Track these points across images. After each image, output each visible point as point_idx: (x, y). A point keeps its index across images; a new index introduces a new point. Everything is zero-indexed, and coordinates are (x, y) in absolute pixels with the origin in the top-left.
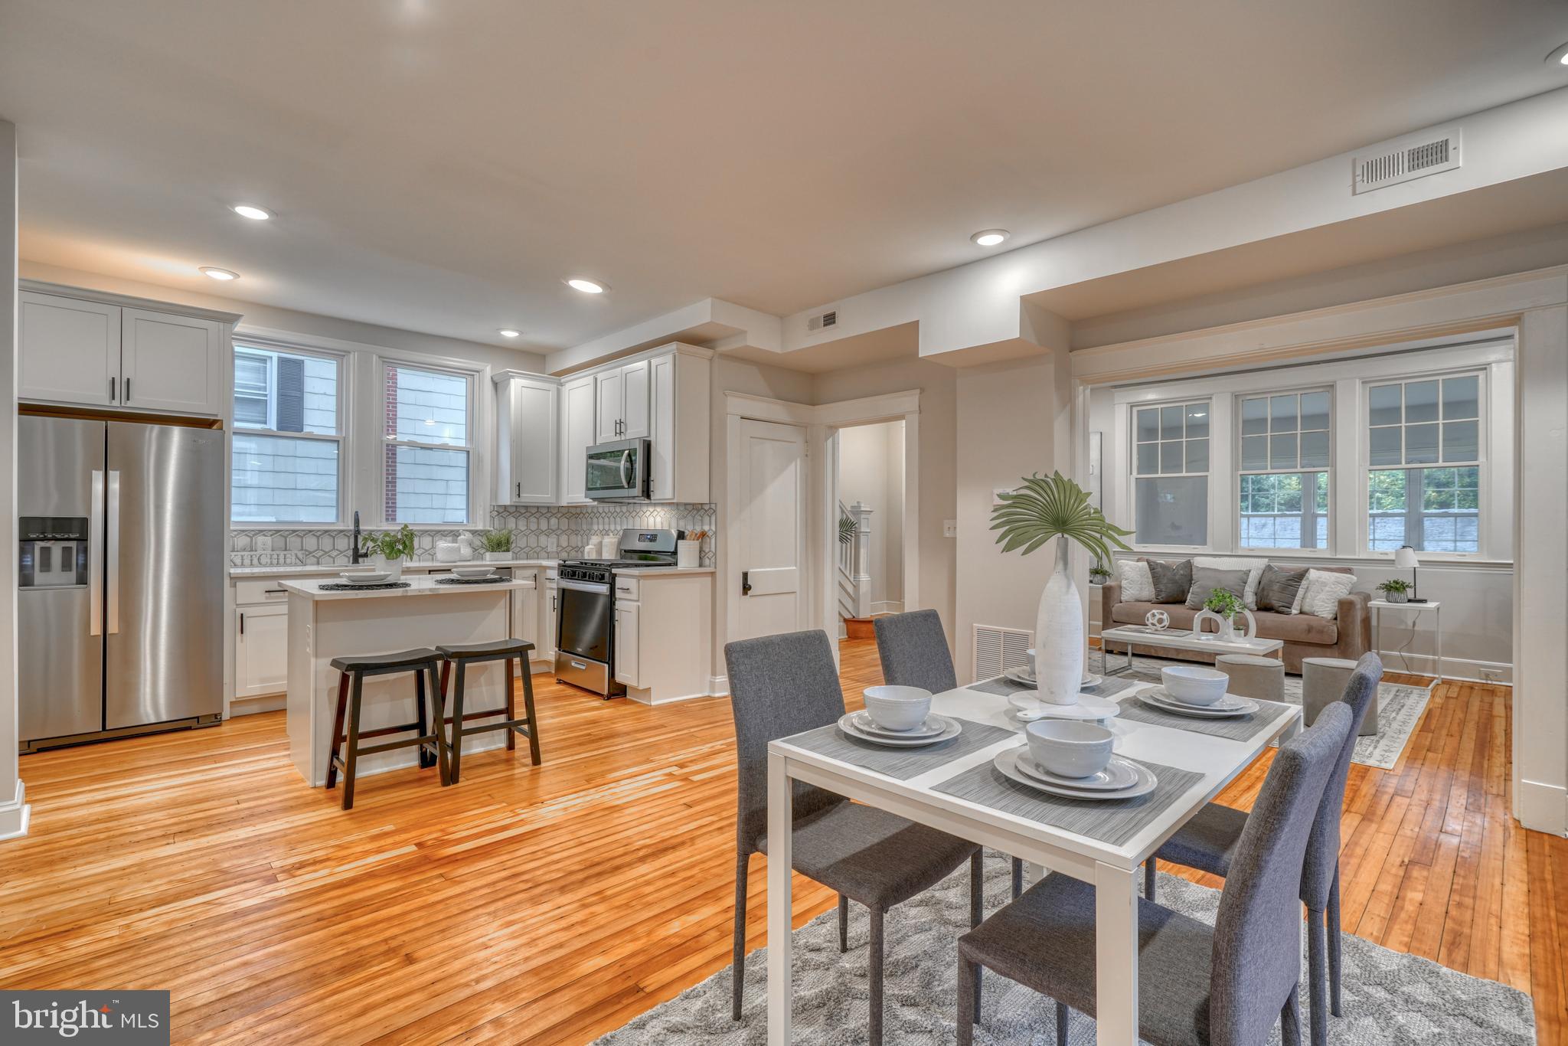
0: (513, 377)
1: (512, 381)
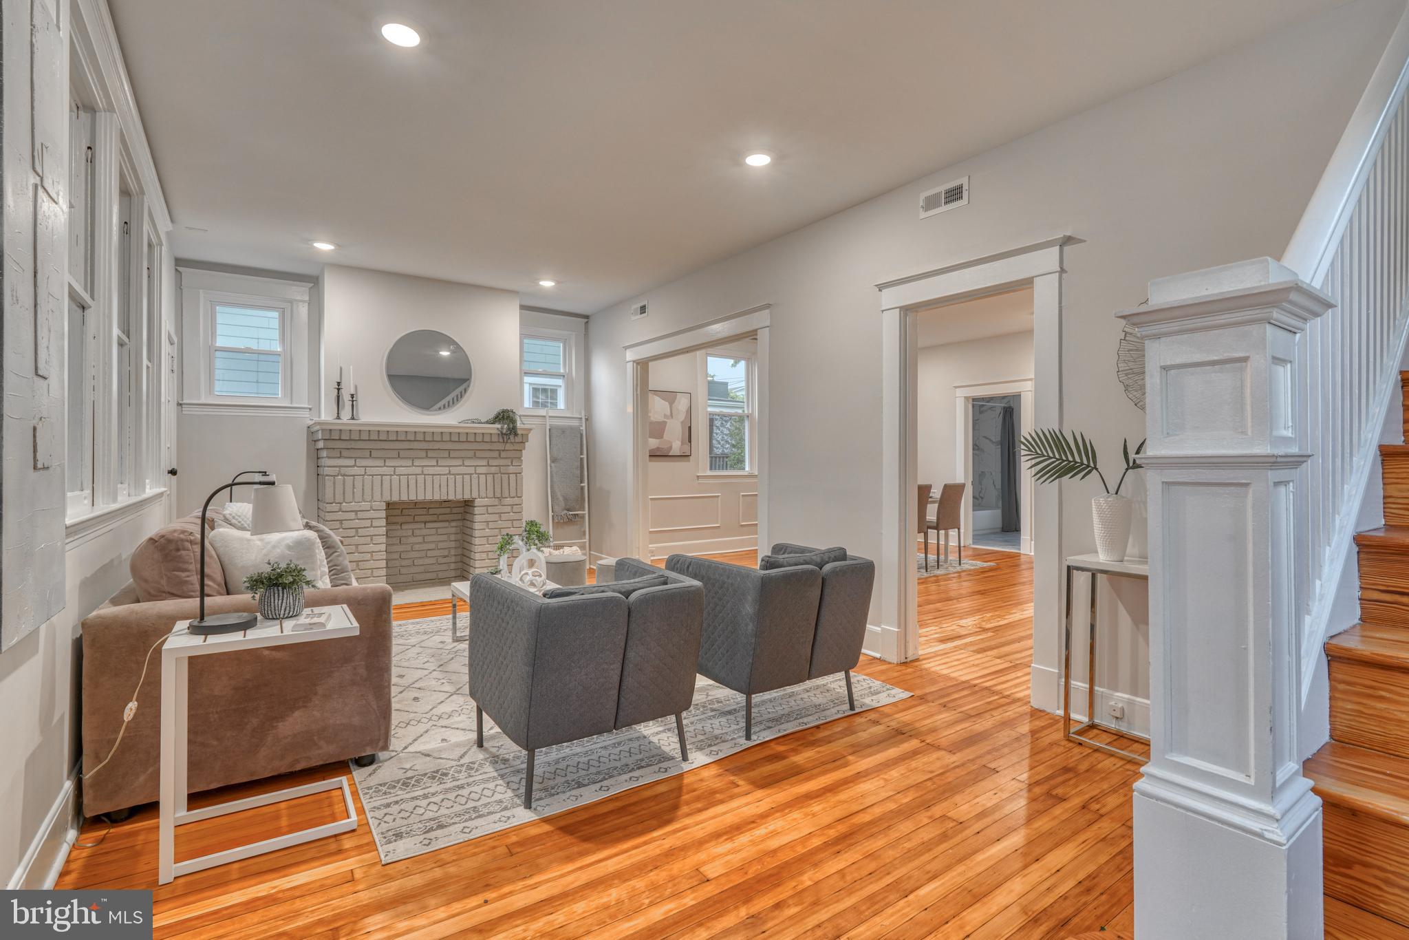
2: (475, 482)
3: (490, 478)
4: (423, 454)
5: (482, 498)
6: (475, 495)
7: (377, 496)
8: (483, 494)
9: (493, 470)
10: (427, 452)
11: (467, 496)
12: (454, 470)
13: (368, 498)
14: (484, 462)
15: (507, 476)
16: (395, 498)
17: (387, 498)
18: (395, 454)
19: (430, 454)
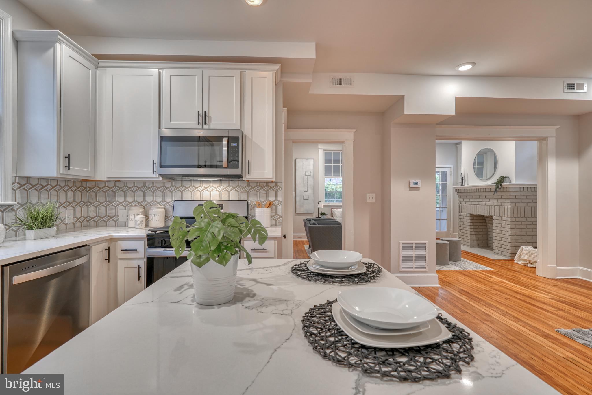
0: (60, 42)
1: (58, 46)
2: (493, 208)
3: (498, 207)
4: (478, 197)
5: (495, 216)
6: (493, 215)
7: (468, 212)
8: (496, 215)
9: (500, 204)
10: (479, 196)
11: (491, 215)
12: (487, 203)
13: (466, 212)
14: (496, 201)
15: (504, 207)
16: (472, 213)
17: (470, 213)
18: (471, 197)
19: (481, 197)
